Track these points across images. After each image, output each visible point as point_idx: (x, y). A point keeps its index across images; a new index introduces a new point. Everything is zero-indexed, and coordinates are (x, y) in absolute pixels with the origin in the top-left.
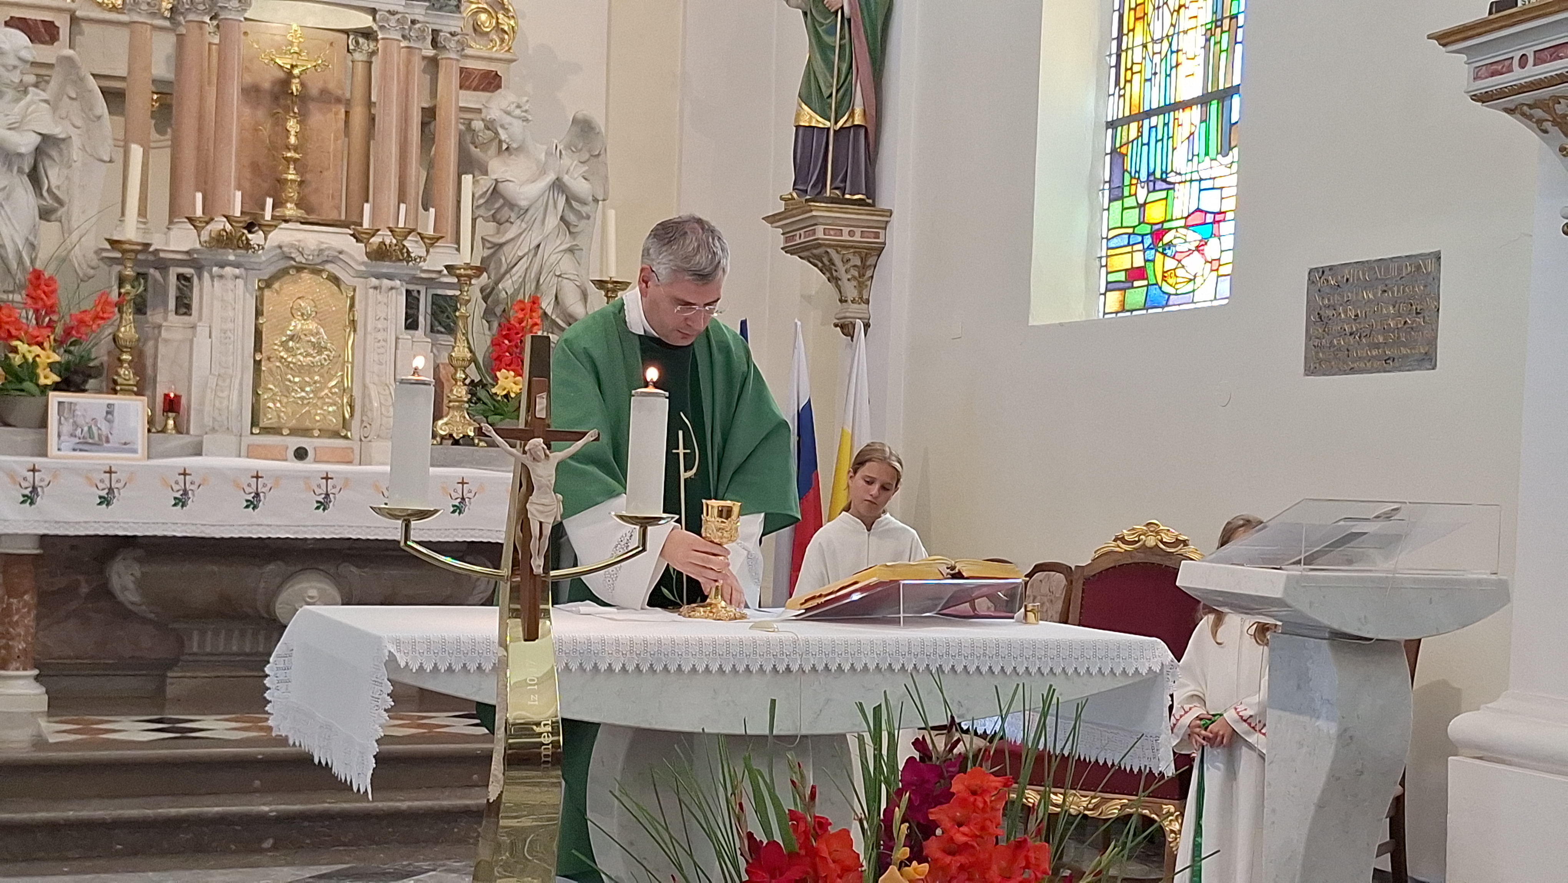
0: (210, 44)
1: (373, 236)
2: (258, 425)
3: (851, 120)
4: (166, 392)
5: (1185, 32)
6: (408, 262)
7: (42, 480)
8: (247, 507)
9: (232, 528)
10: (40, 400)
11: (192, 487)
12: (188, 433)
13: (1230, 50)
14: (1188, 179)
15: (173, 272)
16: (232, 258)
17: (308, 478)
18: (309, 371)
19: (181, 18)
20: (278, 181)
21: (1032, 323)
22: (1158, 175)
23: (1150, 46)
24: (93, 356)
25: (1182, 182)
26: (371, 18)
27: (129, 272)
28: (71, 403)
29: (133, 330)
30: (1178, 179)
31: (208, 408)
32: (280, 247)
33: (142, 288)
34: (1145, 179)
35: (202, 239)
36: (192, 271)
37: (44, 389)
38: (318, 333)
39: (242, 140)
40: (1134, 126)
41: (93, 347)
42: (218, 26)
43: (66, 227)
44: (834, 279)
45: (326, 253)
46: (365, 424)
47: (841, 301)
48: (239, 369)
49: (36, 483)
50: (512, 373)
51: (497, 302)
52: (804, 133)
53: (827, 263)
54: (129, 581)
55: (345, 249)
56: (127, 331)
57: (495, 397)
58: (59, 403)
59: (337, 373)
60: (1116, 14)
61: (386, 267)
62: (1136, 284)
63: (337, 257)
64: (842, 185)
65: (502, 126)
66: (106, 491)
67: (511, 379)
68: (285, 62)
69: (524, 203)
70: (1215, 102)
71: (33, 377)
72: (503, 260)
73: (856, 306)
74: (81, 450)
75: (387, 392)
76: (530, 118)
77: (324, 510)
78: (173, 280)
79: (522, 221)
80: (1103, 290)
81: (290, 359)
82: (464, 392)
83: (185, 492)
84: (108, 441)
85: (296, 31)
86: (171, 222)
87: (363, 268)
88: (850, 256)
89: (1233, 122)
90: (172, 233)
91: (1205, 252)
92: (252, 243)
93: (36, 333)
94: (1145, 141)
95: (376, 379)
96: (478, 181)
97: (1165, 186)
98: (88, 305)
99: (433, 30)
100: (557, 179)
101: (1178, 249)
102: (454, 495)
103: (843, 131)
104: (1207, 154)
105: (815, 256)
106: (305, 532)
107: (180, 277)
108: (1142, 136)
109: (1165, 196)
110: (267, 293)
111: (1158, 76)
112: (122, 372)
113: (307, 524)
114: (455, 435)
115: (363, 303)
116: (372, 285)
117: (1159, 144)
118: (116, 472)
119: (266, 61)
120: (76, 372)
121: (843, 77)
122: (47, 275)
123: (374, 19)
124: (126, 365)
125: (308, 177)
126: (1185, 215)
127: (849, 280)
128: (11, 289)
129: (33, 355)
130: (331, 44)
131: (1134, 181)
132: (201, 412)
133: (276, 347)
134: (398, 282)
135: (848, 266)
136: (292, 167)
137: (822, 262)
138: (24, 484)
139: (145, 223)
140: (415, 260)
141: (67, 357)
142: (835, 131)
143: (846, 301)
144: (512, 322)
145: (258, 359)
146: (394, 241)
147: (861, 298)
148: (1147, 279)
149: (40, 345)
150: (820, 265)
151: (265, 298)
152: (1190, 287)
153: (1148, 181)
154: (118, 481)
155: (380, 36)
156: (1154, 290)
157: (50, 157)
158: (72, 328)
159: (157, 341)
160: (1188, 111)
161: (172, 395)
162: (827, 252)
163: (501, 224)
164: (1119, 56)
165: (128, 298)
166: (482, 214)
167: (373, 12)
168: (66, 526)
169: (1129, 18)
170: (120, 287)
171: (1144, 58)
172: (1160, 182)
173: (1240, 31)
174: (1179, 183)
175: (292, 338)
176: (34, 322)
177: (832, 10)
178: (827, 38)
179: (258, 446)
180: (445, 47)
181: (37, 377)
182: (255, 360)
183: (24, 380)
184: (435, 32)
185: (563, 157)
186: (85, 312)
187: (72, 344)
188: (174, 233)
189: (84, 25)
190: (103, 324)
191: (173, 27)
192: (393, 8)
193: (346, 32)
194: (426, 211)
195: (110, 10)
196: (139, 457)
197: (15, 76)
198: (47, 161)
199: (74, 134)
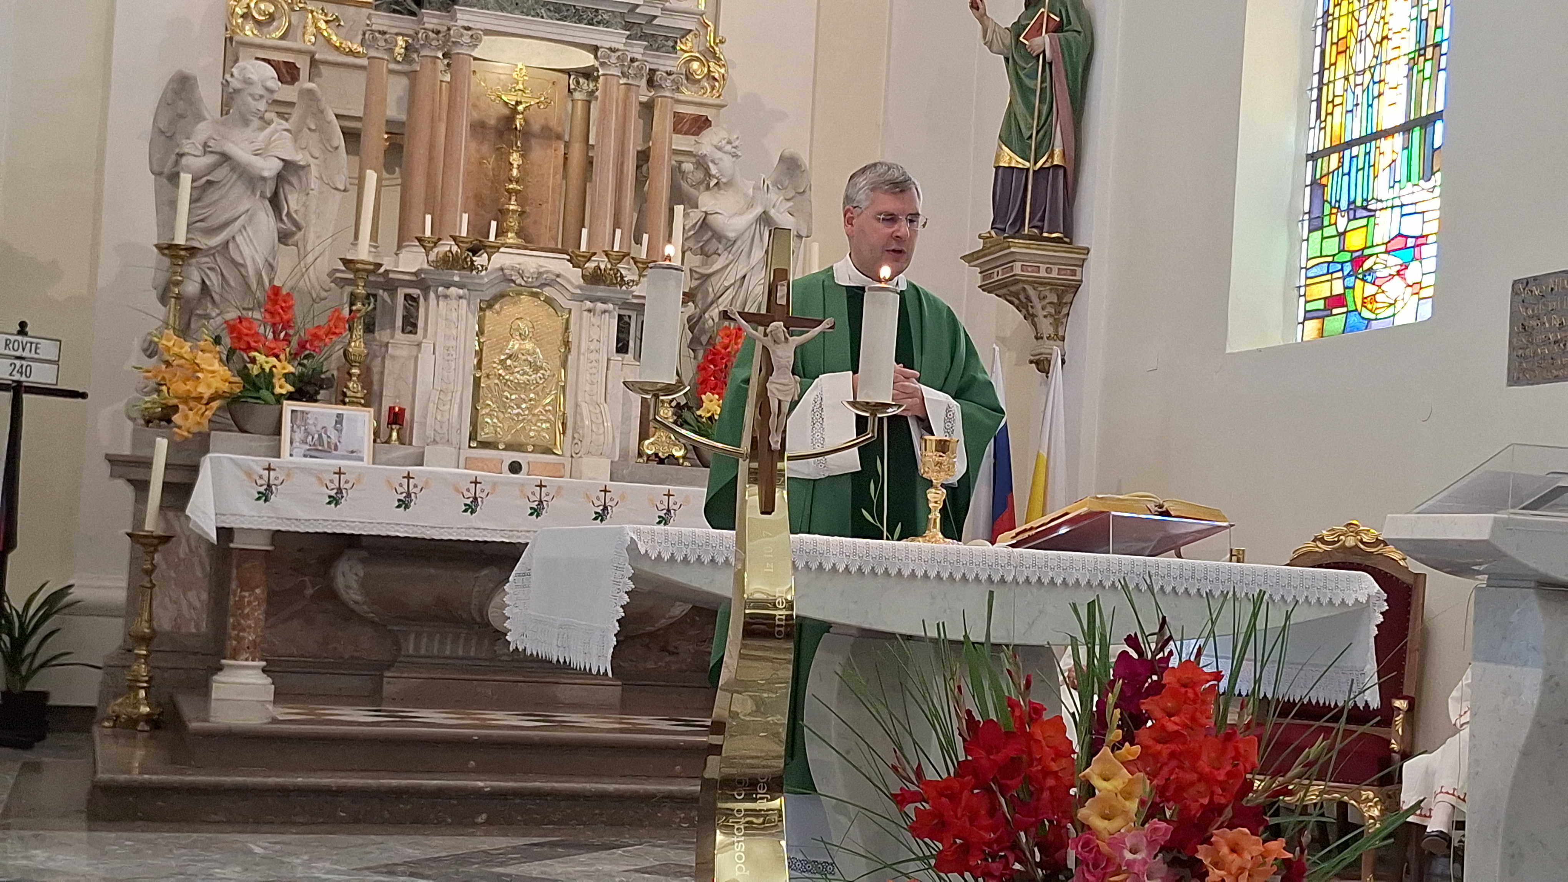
0: (442, 81)
1: (589, 259)
2: (476, 439)
3: (1050, 160)
4: (392, 405)
5: (1387, 63)
6: (621, 286)
7: (276, 478)
8: (466, 511)
9: (451, 531)
10: (274, 408)
11: (415, 490)
12: (411, 444)
13: (1433, 78)
14: (1389, 204)
15: (401, 292)
16: (456, 279)
17: (522, 485)
18: (525, 388)
19: (415, 56)
20: (500, 211)
21: (1228, 351)
22: (1359, 203)
23: (1351, 78)
24: (324, 370)
25: (1383, 209)
26: (592, 56)
27: (361, 291)
28: (303, 412)
29: (363, 345)
30: (1380, 205)
31: (430, 421)
32: (502, 269)
33: (372, 306)
34: (1346, 208)
35: (430, 259)
36: (418, 291)
37: (279, 398)
38: (534, 353)
39: (468, 173)
40: (1335, 157)
41: (326, 359)
42: (448, 65)
43: (302, 251)
44: (1030, 316)
45: (545, 276)
46: (576, 441)
47: (1037, 338)
48: (460, 385)
49: (271, 482)
50: (717, 397)
51: (703, 331)
52: (1004, 174)
53: (1024, 300)
54: (353, 579)
55: (562, 272)
56: (357, 346)
57: (699, 419)
58: (293, 411)
59: (551, 391)
60: (1318, 50)
61: (601, 291)
62: (1335, 311)
63: (553, 281)
64: (1040, 224)
65: (713, 161)
66: (335, 491)
67: (715, 401)
68: (511, 99)
69: (731, 235)
70: (1417, 130)
71: (270, 386)
72: (711, 290)
73: (1052, 342)
74: (311, 457)
75: (598, 411)
76: (740, 154)
77: (537, 517)
78: (400, 299)
79: (729, 253)
80: (1301, 319)
81: (507, 377)
82: (670, 414)
83: (409, 495)
84: (336, 449)
85: (521, 69)
86: (400, 247)
87: (579, 292)
88: (1047, 293)
89: (1436, 147)
90: (401, 255)
91: (1407, 276)
92: (476, 263)
93: (272, 346)
94: (1346, 170)
95: (588, 398)
96: (688, 214)
97: (1365, 213)
98: (322, 320)
99: (650, 70)
100: (764, 212)
101: (1378, 274)
102: (661, 507)
103: (1042, 172)
104: (1409, 180)
105: (1012, 294)
106: (519, 537)
107: (408, 297)
108: (1342, 166)
109: (1365, 223)
110: (488, 313)
111: (1359, 107)
112: (351, 385)
113: (520, 529)
114: (660, 454)
115: (578, 325)
116: (587, 308)
117: (1360, 173)
118: (344, 474)
119: (493, 97)
121: (1042, 122)
122: (284, 292)
123: (596, 57)
124: (354, 379)
125: (528, 209)
126: (1386, 241)
127: (1045, 317)
128: (251, 306)
129: (270, 365)
130: (554, 83)
131: (1334, 211)
132: (424, 424)
133: (495, 365)
134: (611, 306)
135: (1044, 303)
136: (513, 198)
137: (1019, 299)
138: (260, 482)
139: (376, 247)
140: (628, 283)
141: (300, 368)
142: (1034, 171)
143: (1042, 338)
144: (718, 347)
145: (478, 375)
146: (609, 266)
147: (1057, 335)
148: (1347, 306)
149: (277, 357)
150: (1016, 302)
151: (487, 318)
152: (1390, 311)
153: (1348, 210)
154: (347, 482)
155: (601, 72)
156: (1354, 318)
157: (292, 185)
158: (307, 342)
159: (384, 358)
160: (1390, 139)
161: (397, 409)
162: (1024, 289)
163: (708, 257)
164: (1320, 90)
165: (358, 315)
166: (691, 245)
167: (595, 49)
168: (298, 523)
169: (1331, 53)
170: (352, 304)
171: (1346, 91)
172: (1361, 210)
173: (1443, 58)
174: (1380, 210)
175: (510, 357)
176: (270, 336)
177: (1034, 55)
178: (1028, 82)
179: (476, 459)
180: (660, 86)
181: (273, 387)
182: (474, 376)
183: (261, 389)
184: (652, 72)
185: (770, 191)
186: (318, 327)
187: (306, 357)
188: (404, 254)
189: (323, 69)
190: (334, 338)
191: (406, 68)
192: (613, 45)
193: (568, 72)
194: (638, 241)
195: (347, 54)
196: (366, 463)
197: (262, 106)
198: (287, 187)
199: (312, 161)
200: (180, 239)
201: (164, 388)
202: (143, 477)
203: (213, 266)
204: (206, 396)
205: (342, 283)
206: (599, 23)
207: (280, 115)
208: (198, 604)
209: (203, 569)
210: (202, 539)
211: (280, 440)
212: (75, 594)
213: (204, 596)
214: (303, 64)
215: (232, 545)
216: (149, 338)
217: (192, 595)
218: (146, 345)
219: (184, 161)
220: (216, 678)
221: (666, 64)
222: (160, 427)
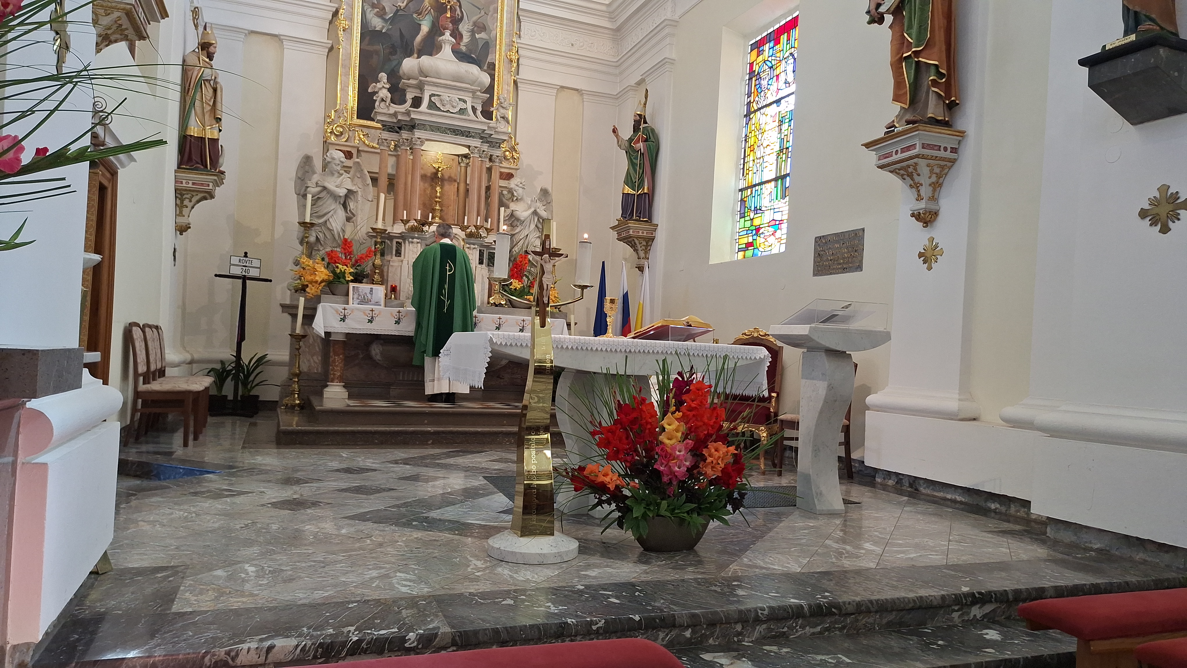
0: (409, 159)
1: (468, 228)
3: (644, 190)
4: (391, 284)
5: (769, 155)
6: (480, 239)
7: (347, 313)
10: (346, 286)
11: (402, 317)
12: (399, 300)
13: (786, 161)
14: (770, 208)
15: (395, 241)
16: (416, 235)
19: (398, 149)
20: (433, 209)
21: (710, 263)
22: (758, 208)
23: (755, 160)
24: (365, 272)
27: (379, 240)
29: (380, 261)
30: (766, 209)
33: (383, 247)
35: (406, 229)
36: (402, 240)
37: (348, 282)
39: (420, 194)
40: (749, 191)
41: (365, 267)
42: (411, 152)
43: (355, 225)
44: (636, 251)
47: (639, 259)
50: (518, 281)
52: (626, 196)
54: (378, 351)
56: (378, 262)
57: (511, 289)
60: (743, 150)
61: (472, 241)
62: (749, 248)
64: (640, 215)
65: (515, 191)
66: (371, 318)
68: (436, 166)
70: (780, 180)
71: (344, 277)
72: (515, 240)
73: (644, 260)
76: (525, 188)
78: (394, 243)
80: (737, 251)
83: (399, 319)
84: (370, 301)
85: (441, 155)
86: (394, 223)
87: (464, 240)
88: (643, 242)
89: (786, 187)
91: (776, 235)
92: (424, 230)
93: (345, 261)
94: (753, 195)
96: (506, 210)
97: (762, 212)
98: (364, 252)
100: (535, 210)
101: (766, 235)
103: (640, 196)
104: (777, 199)
105: (629, 242)
107: (397, 242)
108: (752, 193)
109: (762, 215)
111: (758, 172)
112: (376, 277)
114: (496, 303)
117: (759, 196)
119: (429, 165)
120: (359, 276)
121: (641, 176)
123: (469, 150)
124: (377, 273)
125: (443, 209)
126: (769, 222)
127: (643, 251)
128: (336, 246)
129: (344, 269)
130: (453, 160)
131: (749, 211)
132: (404, 292)
134: (476, 247)
135: (642, 245)
136: (438, 204)
137: (632, 244)
138: (341, 314)
139: (384, 224)
140: (483, 238)
141: (355, 271)
142: (638, 195)
146: (475, 232)
147: (645, 257)
148: (754, 246)
149: (347, 266)
152: (770, 248)
153: (754, 210)
154: (375, 314)
155: (471, 156)
156: (756, 251)
157: (351, 199)
158: (358, 260)
159: (388, 265)
160: (771, 183)
161: (392, 286)
162: (634, 240)
164: (744, 165)
165: (378, 250)
166: (507, 223)
167: (469, 147)
168: (356, 330)
169: (748, 151)
171: (753, 165)
172: (759, 210)
173: (789, 153)
176: (344, 258)
177: (637, 150)
178: (635, 161)
180: (494, 161)
181: (345, 277)
183: (341, 278)
184: (491, 156)
185: (537, 202)
186: (363, 254)
187: (358, 266)
188: (395, 226)
189: (362, 153)
190: (369, 259)
191: (395, 153)
192: (476, 145)
193: (458, 156)
194: (487, 221)
195: (371, 148)
196: (382, 307)
197: (339, 168)
198: (349, 200)
199: (359, 190)
200: (308, 220)
201: (303, 278)
202: (294, 312)
203: (320, 230)
204: (319, 281)
205: (372, 237)
206: (470, 137)
207: (345, 171)
208: (317, 361)
209: (320, 349)
210: (319, 336)
211: (348, 298)
212: (268, 358)
213: (320, 358)
214: (354, 152)
215: (331, 339)
216: (296, 258)
217: (315, 358)
218: (294, 262)
219: (308, 189)
220: (325, 389)
221: (497, 153)
222: (301, 293)
